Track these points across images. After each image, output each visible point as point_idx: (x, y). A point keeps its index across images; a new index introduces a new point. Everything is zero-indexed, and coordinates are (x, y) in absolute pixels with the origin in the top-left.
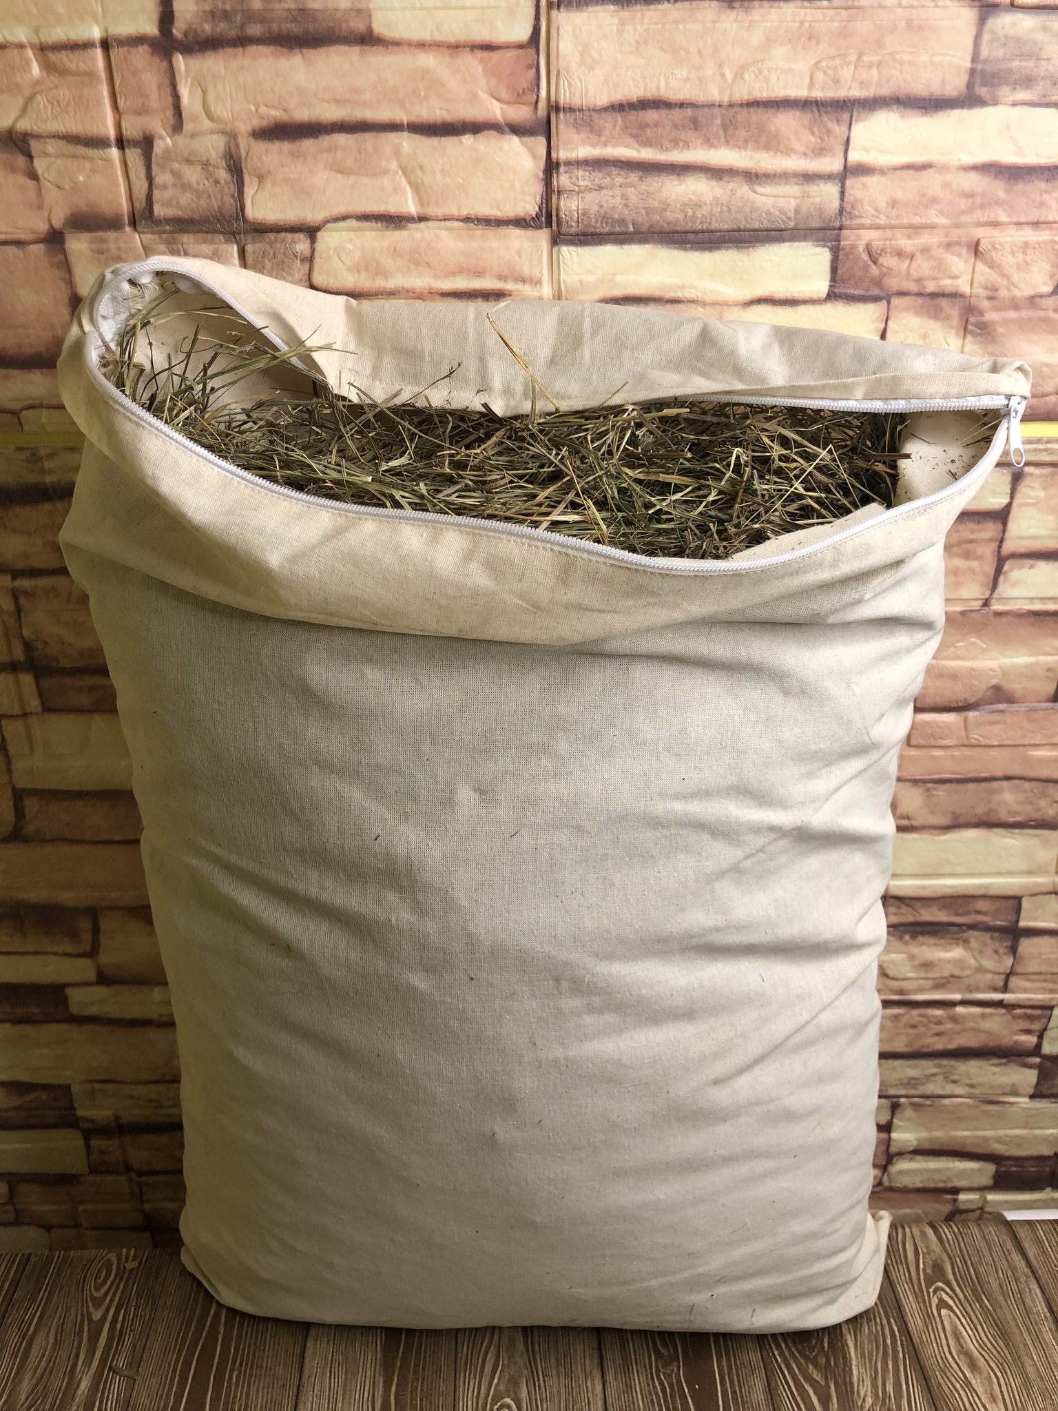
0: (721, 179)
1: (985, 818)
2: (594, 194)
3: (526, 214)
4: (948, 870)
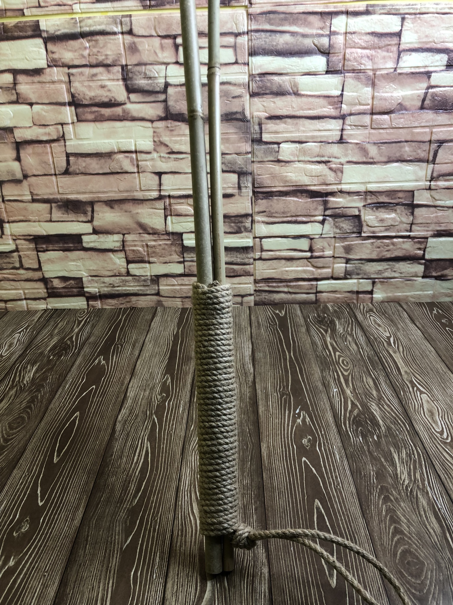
1: (399, 158)
4: (387, 180)
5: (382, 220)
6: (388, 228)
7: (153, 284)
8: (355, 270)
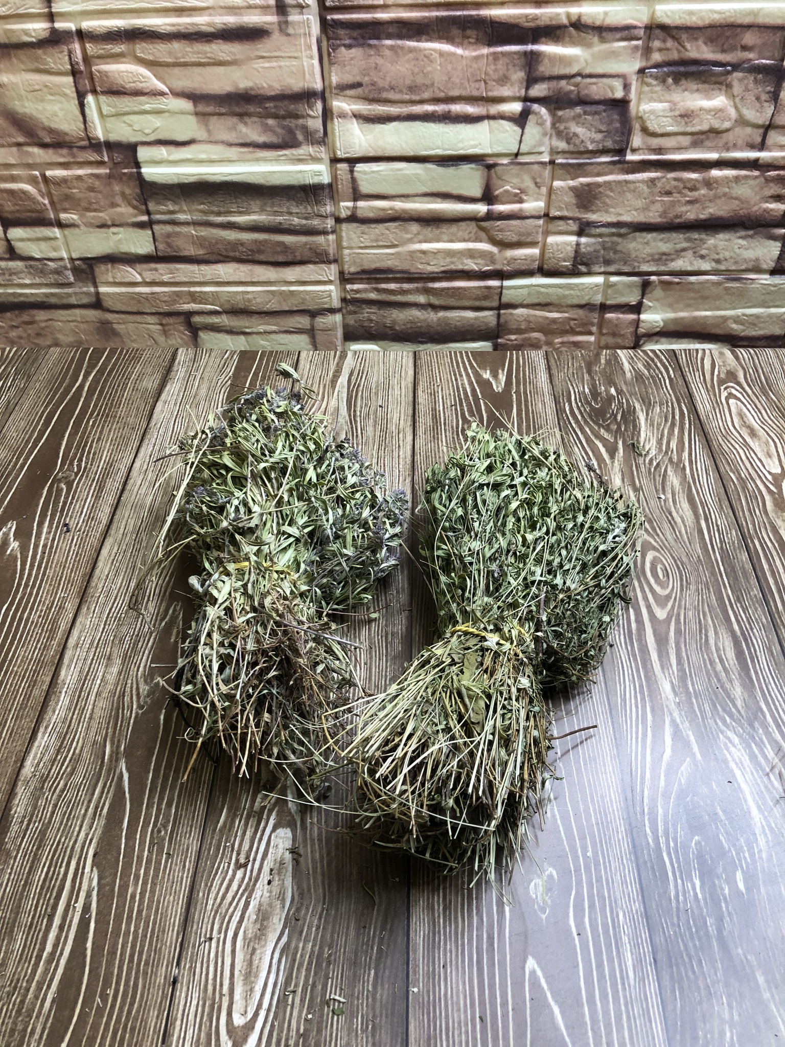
5: (687, 116)
6: (700, 139)
7: (82, 281)
8: (602, 252)
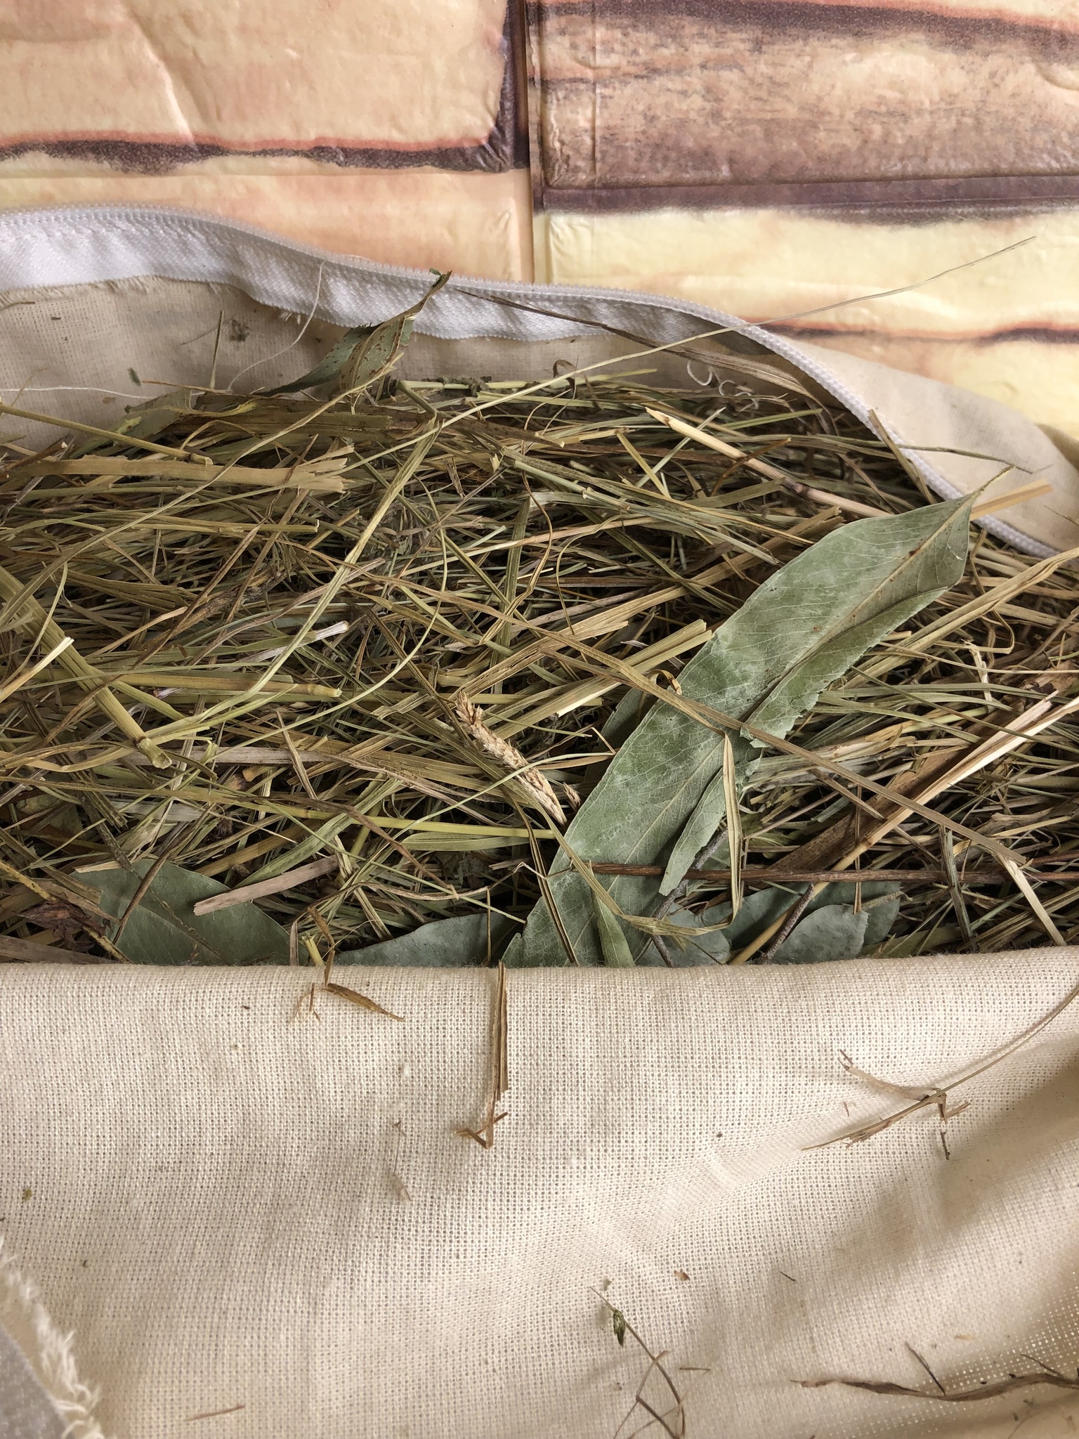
0: (967, 46)
2: (635, 85)
3: (464, 138)
